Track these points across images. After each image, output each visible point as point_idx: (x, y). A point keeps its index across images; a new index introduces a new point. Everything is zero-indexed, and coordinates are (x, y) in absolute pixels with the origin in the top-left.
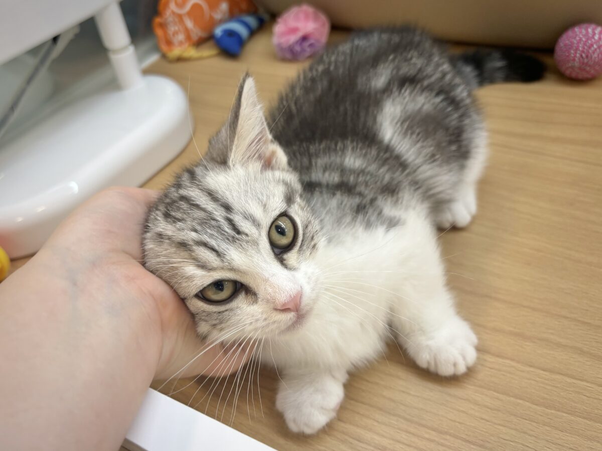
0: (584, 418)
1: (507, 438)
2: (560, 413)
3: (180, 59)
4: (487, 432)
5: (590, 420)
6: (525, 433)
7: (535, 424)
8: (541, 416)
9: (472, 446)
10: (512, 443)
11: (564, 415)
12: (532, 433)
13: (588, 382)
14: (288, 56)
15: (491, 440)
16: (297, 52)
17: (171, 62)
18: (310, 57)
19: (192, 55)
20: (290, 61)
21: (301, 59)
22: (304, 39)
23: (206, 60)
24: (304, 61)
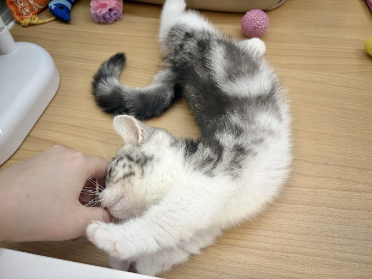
0: (308, 205)
1: (282, 224)
2: (299, 206)
3: (30, 25)
4: (273, 223)
5: (310, 205)
6: (288, 219)
7: (290, 214)
8: (292, 209)
9: (269, 232)
10: (284, 226)
11: (300, 206)
13: (304, 188)
14: (103, 21)
15: (276, 226)
16: (108, 18)
17: (24, 26)
18: (115, 20)
19: (37, 22)
20: (104, 24)
21: (110, 22)
22: (110, 10)
23: (47, 24)
24: (112, 23)
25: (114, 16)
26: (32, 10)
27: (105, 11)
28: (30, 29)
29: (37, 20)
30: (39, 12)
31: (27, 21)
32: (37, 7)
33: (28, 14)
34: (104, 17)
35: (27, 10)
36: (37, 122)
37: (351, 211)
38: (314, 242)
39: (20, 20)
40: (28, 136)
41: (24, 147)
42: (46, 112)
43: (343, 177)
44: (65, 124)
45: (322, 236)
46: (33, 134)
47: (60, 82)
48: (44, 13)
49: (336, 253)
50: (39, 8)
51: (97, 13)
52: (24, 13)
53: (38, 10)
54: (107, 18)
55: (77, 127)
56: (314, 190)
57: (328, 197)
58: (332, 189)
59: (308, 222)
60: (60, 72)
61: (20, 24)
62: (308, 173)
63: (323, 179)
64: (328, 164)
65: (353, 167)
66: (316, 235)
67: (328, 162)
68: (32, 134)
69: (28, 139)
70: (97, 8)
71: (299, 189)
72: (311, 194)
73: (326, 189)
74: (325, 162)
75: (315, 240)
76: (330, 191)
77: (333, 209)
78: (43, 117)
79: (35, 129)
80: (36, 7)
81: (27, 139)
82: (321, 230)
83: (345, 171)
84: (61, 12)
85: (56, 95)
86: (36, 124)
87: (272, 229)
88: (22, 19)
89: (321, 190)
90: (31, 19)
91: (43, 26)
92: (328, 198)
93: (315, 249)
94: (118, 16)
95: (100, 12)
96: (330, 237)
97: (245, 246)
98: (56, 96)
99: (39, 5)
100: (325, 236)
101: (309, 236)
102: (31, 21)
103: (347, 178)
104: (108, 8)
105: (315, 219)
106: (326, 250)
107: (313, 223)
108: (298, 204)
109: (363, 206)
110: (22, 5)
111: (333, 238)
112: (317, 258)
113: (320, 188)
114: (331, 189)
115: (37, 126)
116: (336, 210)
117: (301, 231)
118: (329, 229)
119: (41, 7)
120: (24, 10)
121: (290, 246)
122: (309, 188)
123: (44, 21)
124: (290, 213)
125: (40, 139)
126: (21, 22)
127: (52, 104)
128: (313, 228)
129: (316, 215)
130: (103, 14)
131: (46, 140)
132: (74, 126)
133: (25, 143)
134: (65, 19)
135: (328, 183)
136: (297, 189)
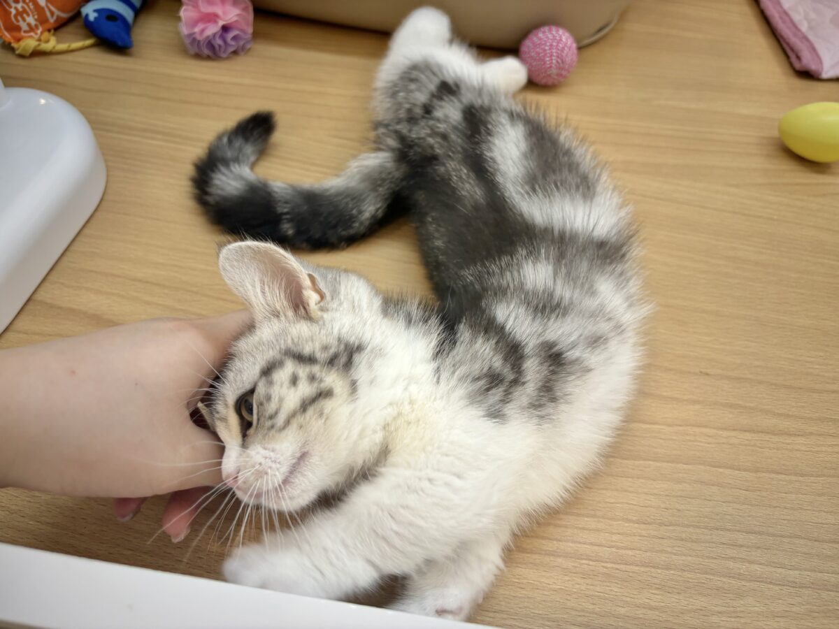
0: (668, 462)
1: (613, 501)
2: (648, 463)
3: (37, 54)
4: (593, 501)
5: (672, 462)
6: (626, 491)
7: (630, 480)
8: (633, 469)
9: (586, 519)
10: (618, 505)
11: (651, 463)
12: (630, 489)
13: (659, 424)
14: (206, 52)
15: (600, 507)
16: (220, 46)
17: (21, 56)
18: (235, 53)
19: (54, 47)
20: (208, 58)
21: (224, 56)
22: (225, 29)
23: (76, 53)
24: (227, 58)
25: (233, 43)
26: (42, 20)
27: (212, 29)
28: (37, 62)
29: (52, 43)
30: (58, 27)
31: (30, 43)
32: (55, 14)
33: (31, 29)
34: (210, 45)
35: (31, 20)
36: (51, 270)
37: (759, 474)
38: (682, 540)
39: (12, 41)
40: (29, 300)
41: (19, 324)
42: (72, 248)
43: (740, 402)
44: (119, 276)
45: (698, 527)
46: (41, 296)
47: (107, 182)
48: (70, 28)
49: (731, 564)
50: (58, 17)
51: (194, 33)
52: (24, 26)
53: (56, 21)
54: (217, 47)
55: (147, 282)
56: (681, 428)
57: (709, 443)
58: (718, 428)
59: (668, 498)
60: (106, 161)
61: (13, 50)
62: (665, 394)
63: (697, 407)
64: (707, 374)
65: (760, 382)
66: (688, 526)
67: (708, 371)
68: (38, 297)
69: (31, 307)
70: (195, 23)
71: (648, 426)
72: (674, 438)
73: (706, 427)
74: (702, 370)
75: (684, 535)
76: (715, 431)
77: (721, 470)
78: (65, 259)
79: (47, 284)
80: (52, 13)
81: (28, 307)
82: (696, 515)
83: (745, 389)
84: (109, 29)
85: (96, 210)
86: (48, 274)
87: (593, 513)
88: (18, 40)
89: (697, 430)
90: (39, 40)
91: (69, 57)
92: (708, 445)
93: (684, 555)
94: (241, 43)
95: (203, 31)
96: (717, 529)
97: (534, 549)
98: (98, 214)
99: (61, 9)
100: (706, 528)
101: (670, 528)
102: (39, 45)
103: (748, 405)
104: (221, 23)
105: (683, 491)
106: (708, 557)
107: (680, 499)
108: (645, 460)
109: (784, 465)
110: (19, 6)
111: (722, 533)
112: (689, 576)
113: (693, 425)
114: (714, 428)
115: (51, 278)
116: (727, 472)
117: (654, 516)
118: (713, 513)
119: (65, 15)
120: (24, 20)
121: (631, 549)
122: (669, 425)
123: (69, 46)
124: (629, 477)
125: (60, 308)
126: (14, 45)
127: (86, 231)
128: (679, 510)
129: (685, 482)
130: (208, 37)
131: (72, 311)
132: (140, 281)
133: (21, 317)
134: (120, 43)
135: (709, 414)
136: (644, 426)
